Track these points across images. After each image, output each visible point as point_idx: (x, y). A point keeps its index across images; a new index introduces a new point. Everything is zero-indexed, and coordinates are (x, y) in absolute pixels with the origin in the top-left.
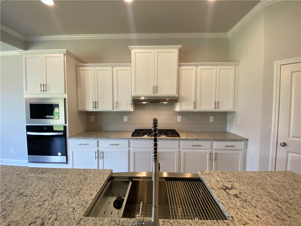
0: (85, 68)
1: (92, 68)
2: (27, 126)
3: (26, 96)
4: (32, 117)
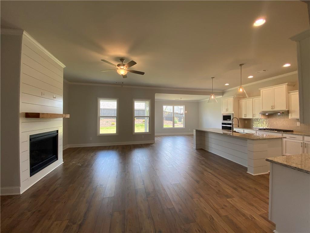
0: (242, 101)
1: (244, 100)
2: (222, 123)
3: (222, 113)
4: (224, 120)
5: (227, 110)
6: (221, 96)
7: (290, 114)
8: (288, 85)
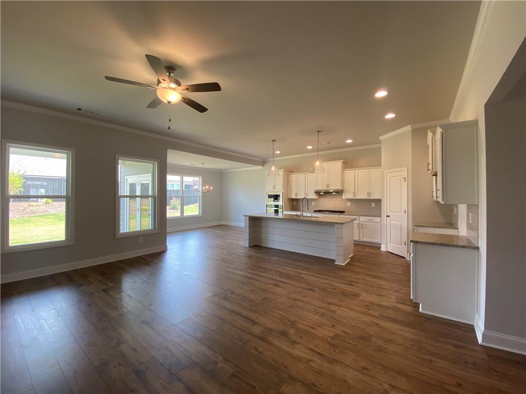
0: (292, 176)
1: (295, 175)
3: (267, 191)
5: (274, 187)
6: (261, 167)
7: (344, 194)
8: (343, 162)
